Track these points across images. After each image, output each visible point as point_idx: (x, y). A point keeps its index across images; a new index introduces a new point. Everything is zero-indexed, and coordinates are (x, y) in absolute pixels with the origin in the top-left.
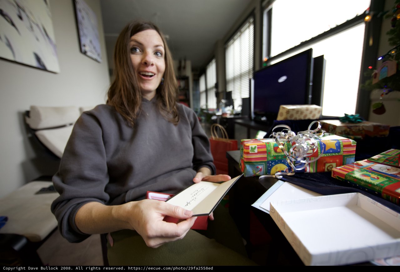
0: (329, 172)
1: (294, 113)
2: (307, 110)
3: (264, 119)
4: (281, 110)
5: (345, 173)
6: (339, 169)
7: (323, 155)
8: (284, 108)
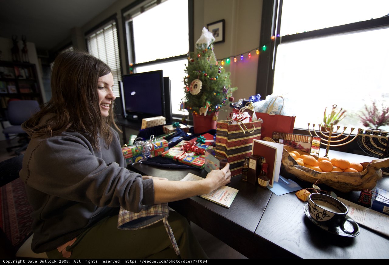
0: (161, 156)
1: (150, 123)
2: (157, 120)
3: (135, 117)
4: (143, 122)
5: (165, 154)
6: (164, 153)
7: (156, 149)
8: (144, 121)
